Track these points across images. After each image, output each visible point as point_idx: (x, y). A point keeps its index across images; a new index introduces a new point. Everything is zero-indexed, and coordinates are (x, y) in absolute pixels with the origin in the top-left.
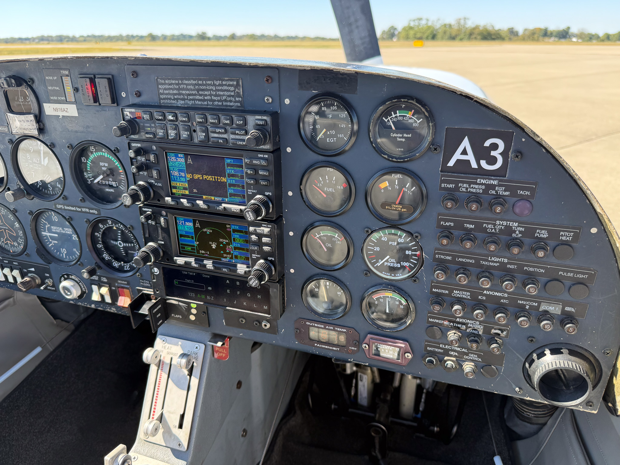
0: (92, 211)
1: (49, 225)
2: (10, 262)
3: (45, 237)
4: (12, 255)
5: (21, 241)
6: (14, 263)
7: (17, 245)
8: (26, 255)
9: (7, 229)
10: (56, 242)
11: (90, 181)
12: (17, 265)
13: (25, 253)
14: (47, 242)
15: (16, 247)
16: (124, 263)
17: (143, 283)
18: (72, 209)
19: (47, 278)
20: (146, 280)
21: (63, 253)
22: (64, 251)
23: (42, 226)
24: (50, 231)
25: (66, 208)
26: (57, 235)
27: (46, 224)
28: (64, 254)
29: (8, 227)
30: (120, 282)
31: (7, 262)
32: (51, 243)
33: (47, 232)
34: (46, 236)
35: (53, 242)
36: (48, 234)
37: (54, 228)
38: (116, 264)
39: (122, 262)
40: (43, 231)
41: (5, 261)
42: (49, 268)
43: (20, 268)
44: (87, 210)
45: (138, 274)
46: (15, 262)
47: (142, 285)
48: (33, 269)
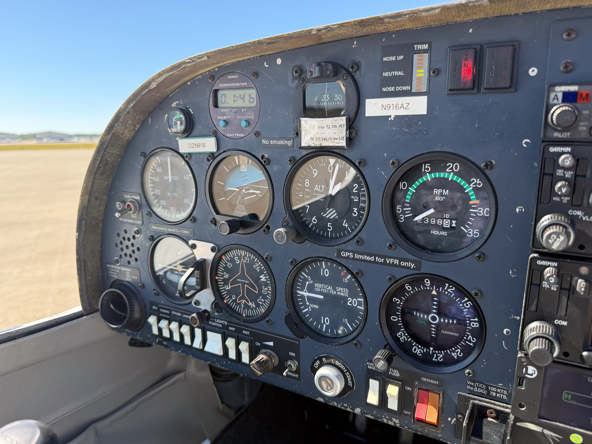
0: (403, 264)
1: (311, 282)
2: (239, 330)
3: (299, 297)
4: (244, 321)
5: (261, 301)
6: (244, 332)
7: (254, 306)
8: (268, 321)
9: (247, 284)
10: (316, 306)
11: (405, 218)
12: (247, 335)
13: (267, 319)
14: (302, 305)
15: (252, 310)
16: (434, 349)
17: (471, 386)
18: (368, 258)
19: (291, 358)
20: (480, 383)
21: (324, 323)
22: (326, 321)
23: (300, 282)
24: (311, 289)
25: (357, 256)
26: (322, 297)
27: (307, 280)
28: (325, 325)
29: (249, 280)
30: (425, 379)
31: (234, 329)
32: (307, 307)
33: (305, 292)
34: (303, 297)
35: (311, 306)
36: (306, 294)
37: (318, 286)
38: (418, 350)
39: (431, 349)
40: (299, 290)
41: (230, 328)
42: (299, 345)
43: (251, 340)
44: (396, 262)
45: (467, 371)
46: (246, 330)
47: (470, 390)
48: (271, 344)
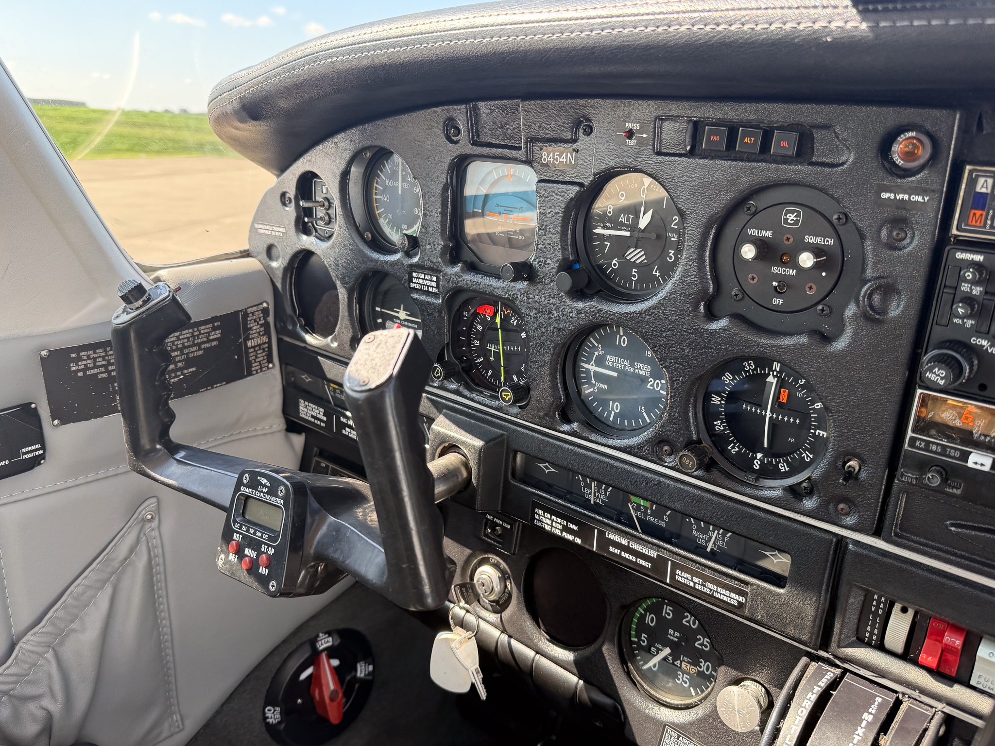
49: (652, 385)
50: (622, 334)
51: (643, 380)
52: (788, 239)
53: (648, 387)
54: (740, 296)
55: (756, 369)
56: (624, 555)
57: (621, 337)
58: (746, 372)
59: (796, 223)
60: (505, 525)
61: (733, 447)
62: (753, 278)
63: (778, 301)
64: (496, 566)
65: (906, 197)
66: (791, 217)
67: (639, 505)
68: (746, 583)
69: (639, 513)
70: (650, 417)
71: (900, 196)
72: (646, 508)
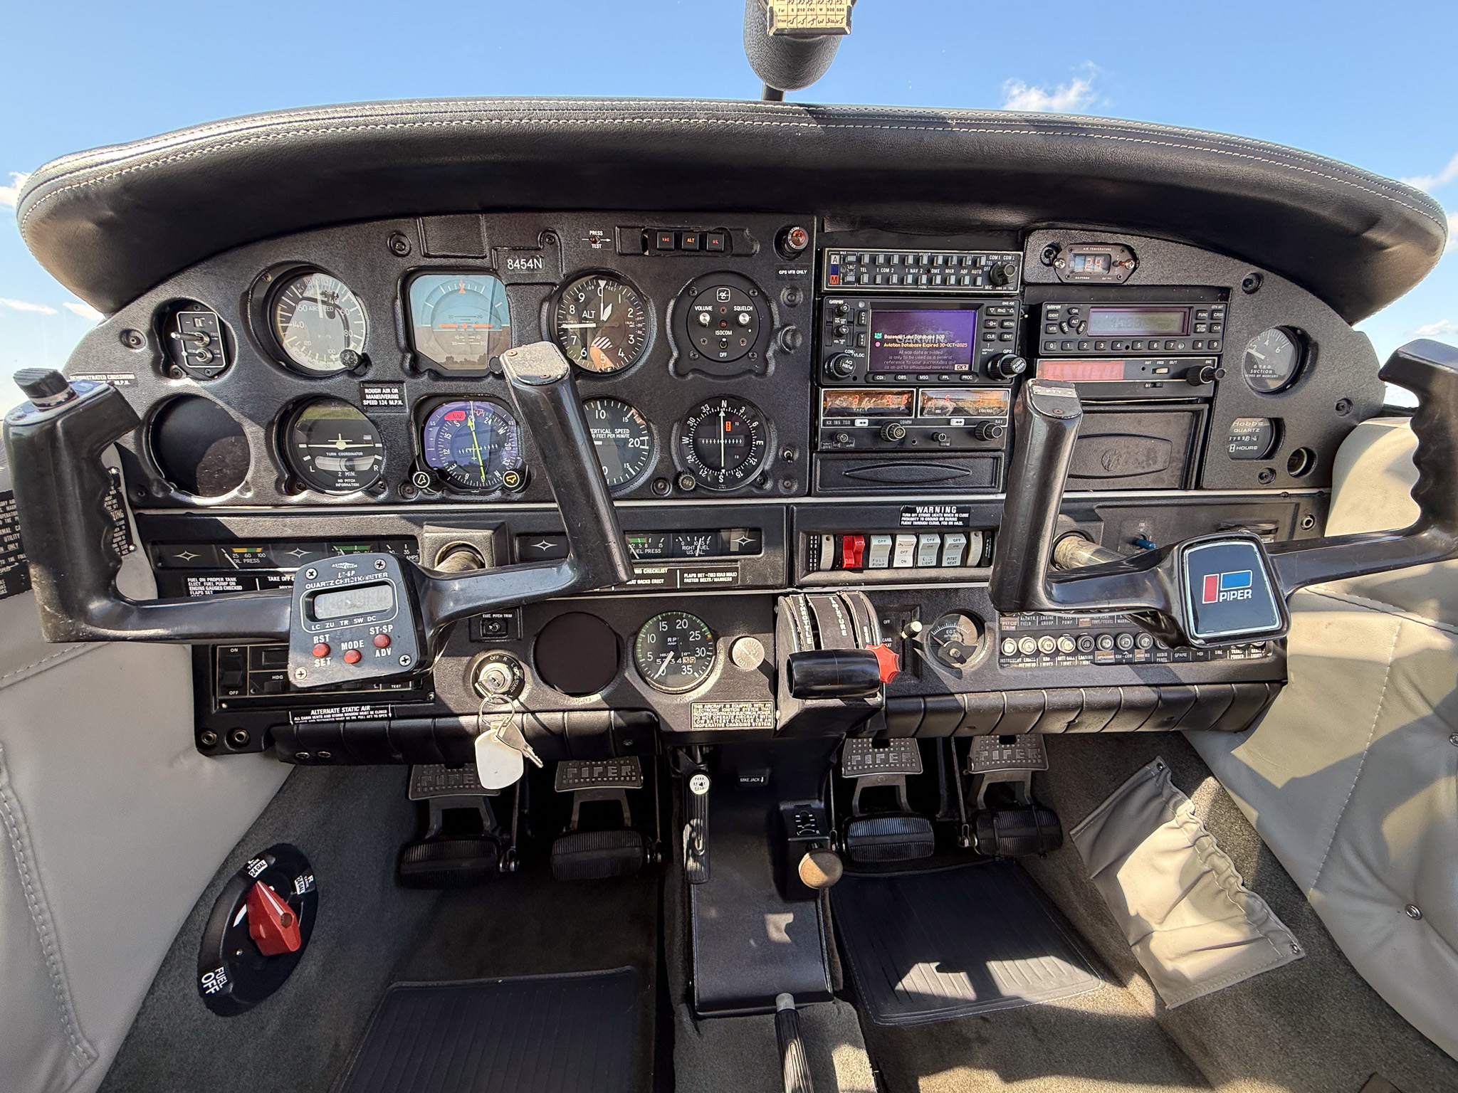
49: (633, 444)
50: (600, 408)
51: (626, 441)
52: (723, 310)
53: (630, 446)
54: (697, 356)
55: (711, 410)
56: (640, 582)
57: (599, 411)
58: (704, 414)
59: (727, 298)
60: (506, 616)
61: (703, 472)
62: (704, 341)
63: (723, 355)
64: (500, 660)
65: (794, 272)
66: (723, 295)
67: (637, 544)
68: (736, 561)
69: (638, 551)
70: (635, 470)
71: (790, 272)
72: (643, 544)
